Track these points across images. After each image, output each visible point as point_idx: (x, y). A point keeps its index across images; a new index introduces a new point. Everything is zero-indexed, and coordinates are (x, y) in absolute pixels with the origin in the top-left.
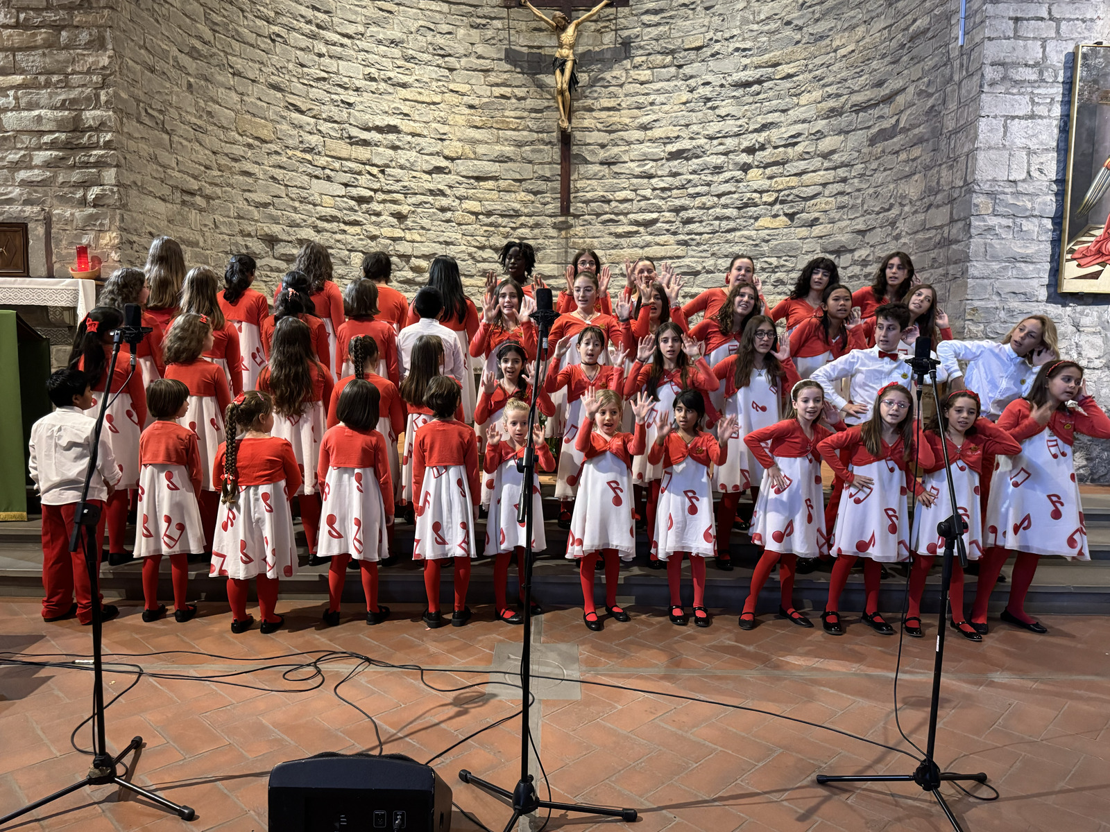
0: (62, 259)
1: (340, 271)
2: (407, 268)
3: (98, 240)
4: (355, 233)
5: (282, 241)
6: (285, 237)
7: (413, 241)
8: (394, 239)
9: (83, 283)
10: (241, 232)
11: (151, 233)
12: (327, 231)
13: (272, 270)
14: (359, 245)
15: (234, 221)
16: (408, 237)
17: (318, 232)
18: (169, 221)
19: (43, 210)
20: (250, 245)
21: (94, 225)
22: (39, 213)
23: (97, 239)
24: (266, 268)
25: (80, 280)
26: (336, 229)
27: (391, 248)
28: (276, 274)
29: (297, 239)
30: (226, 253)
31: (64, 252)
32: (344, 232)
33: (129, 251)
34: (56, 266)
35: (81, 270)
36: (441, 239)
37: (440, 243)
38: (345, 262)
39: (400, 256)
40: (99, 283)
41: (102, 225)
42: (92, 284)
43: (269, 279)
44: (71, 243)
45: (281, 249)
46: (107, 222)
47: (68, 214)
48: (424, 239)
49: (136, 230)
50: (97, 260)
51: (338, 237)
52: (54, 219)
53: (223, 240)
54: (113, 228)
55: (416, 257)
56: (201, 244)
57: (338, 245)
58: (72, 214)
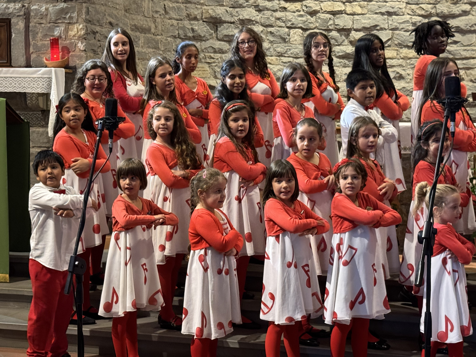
0: (38, 49)
1: (279, 50)
2: (346, 42)
3: (67, 32)
4: (295, 9)
5: (225, 22)
6: (228, 19)
7: (353, 14)
8: (334, 13)
9: (55, 71)
10: (188, 16)
11: (111, 24)
12: (268, 9)
13: (215, 52)
14: (299, 21)
15: (182, 6)
16: (349, 9)
17: (260, 11)
18: (126, 11)
19: (24, 6)
20: (196, 28)
21: (65, 18)
22: (20, 9)
23: (67, 30)
24: (210, 50)
25: (53, 69)
26: (277, 7)
27: (331, 22)
28: (219, 55)
29: (239, 20)
30: (175, 37)
31: (40, 43)
32: (285, 9)
33: (93, 41)
34: (33, 56)
35: (52, 59)
36: (383, 10)
37: (382, 14)
38: (284, 40)
39: (339, 31)
40: (68, 71)
41: (71, 18)
42: (62, 71)
43: (212, 60)
44: (46, 35)
45: (224, 30)
46: (75, 15)
47: (43, 9)
48: (365, 11)
49: (98, 21)
50: (67, 50)
51: (279, 14)
52: (32, 14)
53: (172, 25)
54: (80, 20)
55: (357, 30)
56: (153, 30)
57: (279, 23)
58: (47, 9)
